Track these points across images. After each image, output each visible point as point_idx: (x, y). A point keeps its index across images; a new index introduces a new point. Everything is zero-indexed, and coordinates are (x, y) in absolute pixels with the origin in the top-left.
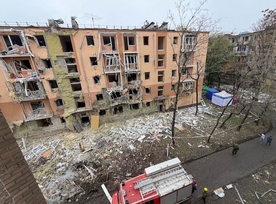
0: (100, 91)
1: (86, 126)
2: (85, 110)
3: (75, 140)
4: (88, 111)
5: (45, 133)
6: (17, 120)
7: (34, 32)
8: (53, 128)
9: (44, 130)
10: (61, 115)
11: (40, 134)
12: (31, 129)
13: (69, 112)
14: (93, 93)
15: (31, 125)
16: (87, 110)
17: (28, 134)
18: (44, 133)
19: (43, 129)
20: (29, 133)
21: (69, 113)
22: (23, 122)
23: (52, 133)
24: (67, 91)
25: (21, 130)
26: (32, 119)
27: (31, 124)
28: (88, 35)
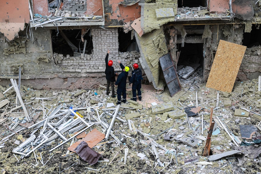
1: (185, 76)
2: (207, 17)
3: (165, 114)
4: (213, 24)
5: (68, 75)
6: (7, 21)
8: (92, 63)
9: (66, 67)
10: (128, 23)
11: (53, 76)
12: (34, 57)
13: (158, 16)
15: (37, 44)
16: (213, 16)
17: (24, 70)
18: (65, 76)
19: (65, 63)
20: (27, 67)
21: (159, 19)
22: (22, 29)
23: (86, 80)
25: (10, 54)
26: (51, 21)
27: (39, 41)
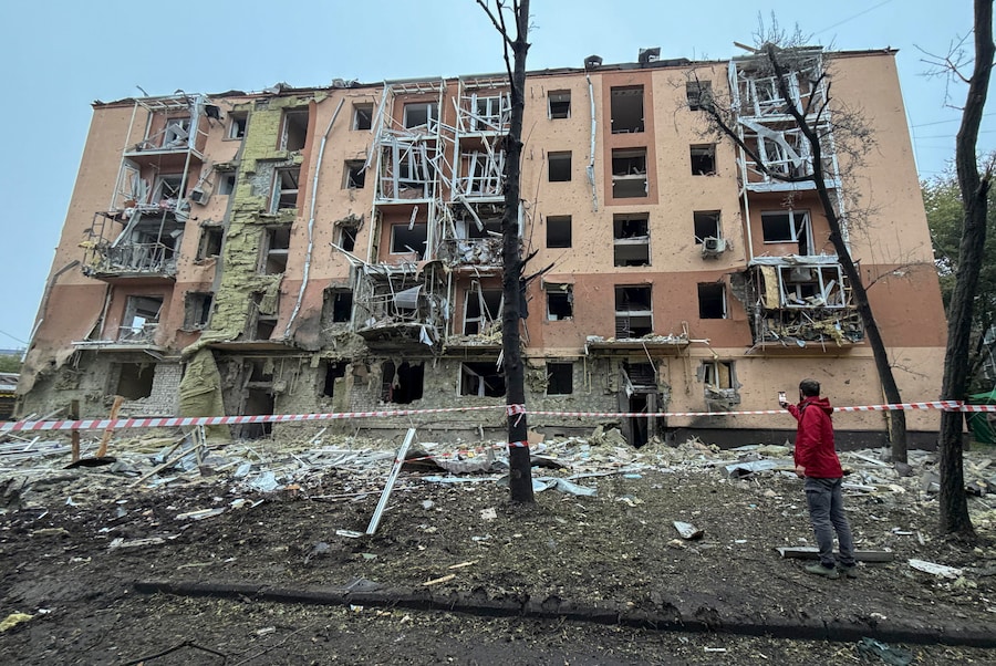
0: (345, 274)
7: (231, 105)
14: (318, 281)
15: (93, 379)
24: (240, 267)
27: (96, 374)
28: (361, 100)
